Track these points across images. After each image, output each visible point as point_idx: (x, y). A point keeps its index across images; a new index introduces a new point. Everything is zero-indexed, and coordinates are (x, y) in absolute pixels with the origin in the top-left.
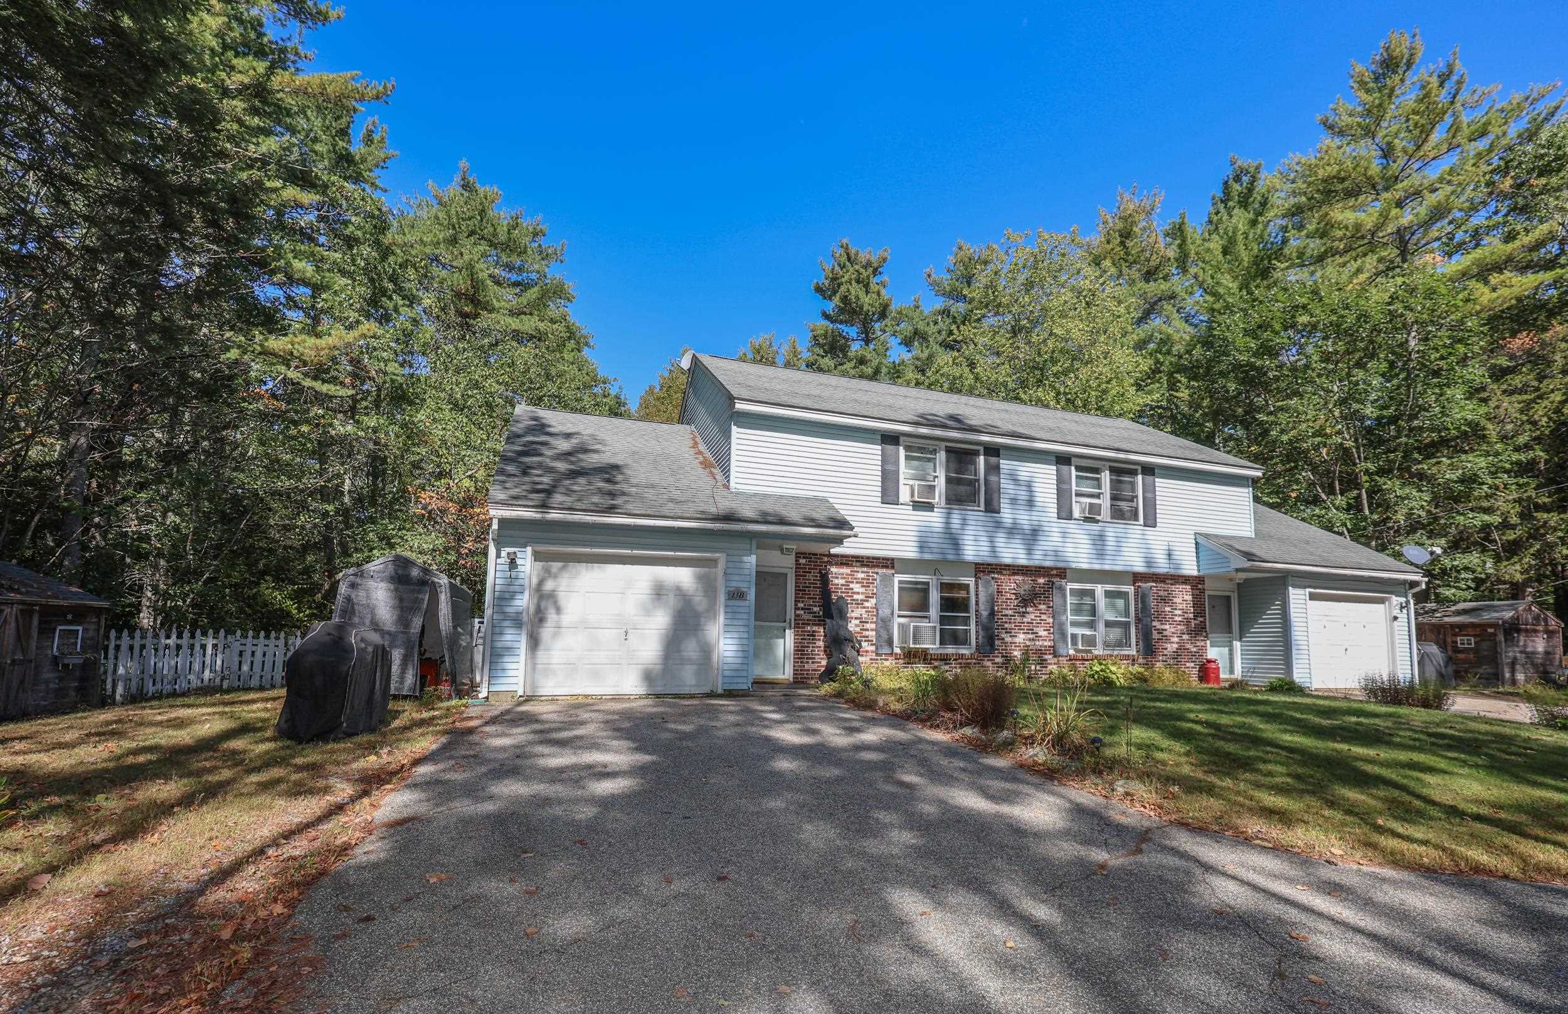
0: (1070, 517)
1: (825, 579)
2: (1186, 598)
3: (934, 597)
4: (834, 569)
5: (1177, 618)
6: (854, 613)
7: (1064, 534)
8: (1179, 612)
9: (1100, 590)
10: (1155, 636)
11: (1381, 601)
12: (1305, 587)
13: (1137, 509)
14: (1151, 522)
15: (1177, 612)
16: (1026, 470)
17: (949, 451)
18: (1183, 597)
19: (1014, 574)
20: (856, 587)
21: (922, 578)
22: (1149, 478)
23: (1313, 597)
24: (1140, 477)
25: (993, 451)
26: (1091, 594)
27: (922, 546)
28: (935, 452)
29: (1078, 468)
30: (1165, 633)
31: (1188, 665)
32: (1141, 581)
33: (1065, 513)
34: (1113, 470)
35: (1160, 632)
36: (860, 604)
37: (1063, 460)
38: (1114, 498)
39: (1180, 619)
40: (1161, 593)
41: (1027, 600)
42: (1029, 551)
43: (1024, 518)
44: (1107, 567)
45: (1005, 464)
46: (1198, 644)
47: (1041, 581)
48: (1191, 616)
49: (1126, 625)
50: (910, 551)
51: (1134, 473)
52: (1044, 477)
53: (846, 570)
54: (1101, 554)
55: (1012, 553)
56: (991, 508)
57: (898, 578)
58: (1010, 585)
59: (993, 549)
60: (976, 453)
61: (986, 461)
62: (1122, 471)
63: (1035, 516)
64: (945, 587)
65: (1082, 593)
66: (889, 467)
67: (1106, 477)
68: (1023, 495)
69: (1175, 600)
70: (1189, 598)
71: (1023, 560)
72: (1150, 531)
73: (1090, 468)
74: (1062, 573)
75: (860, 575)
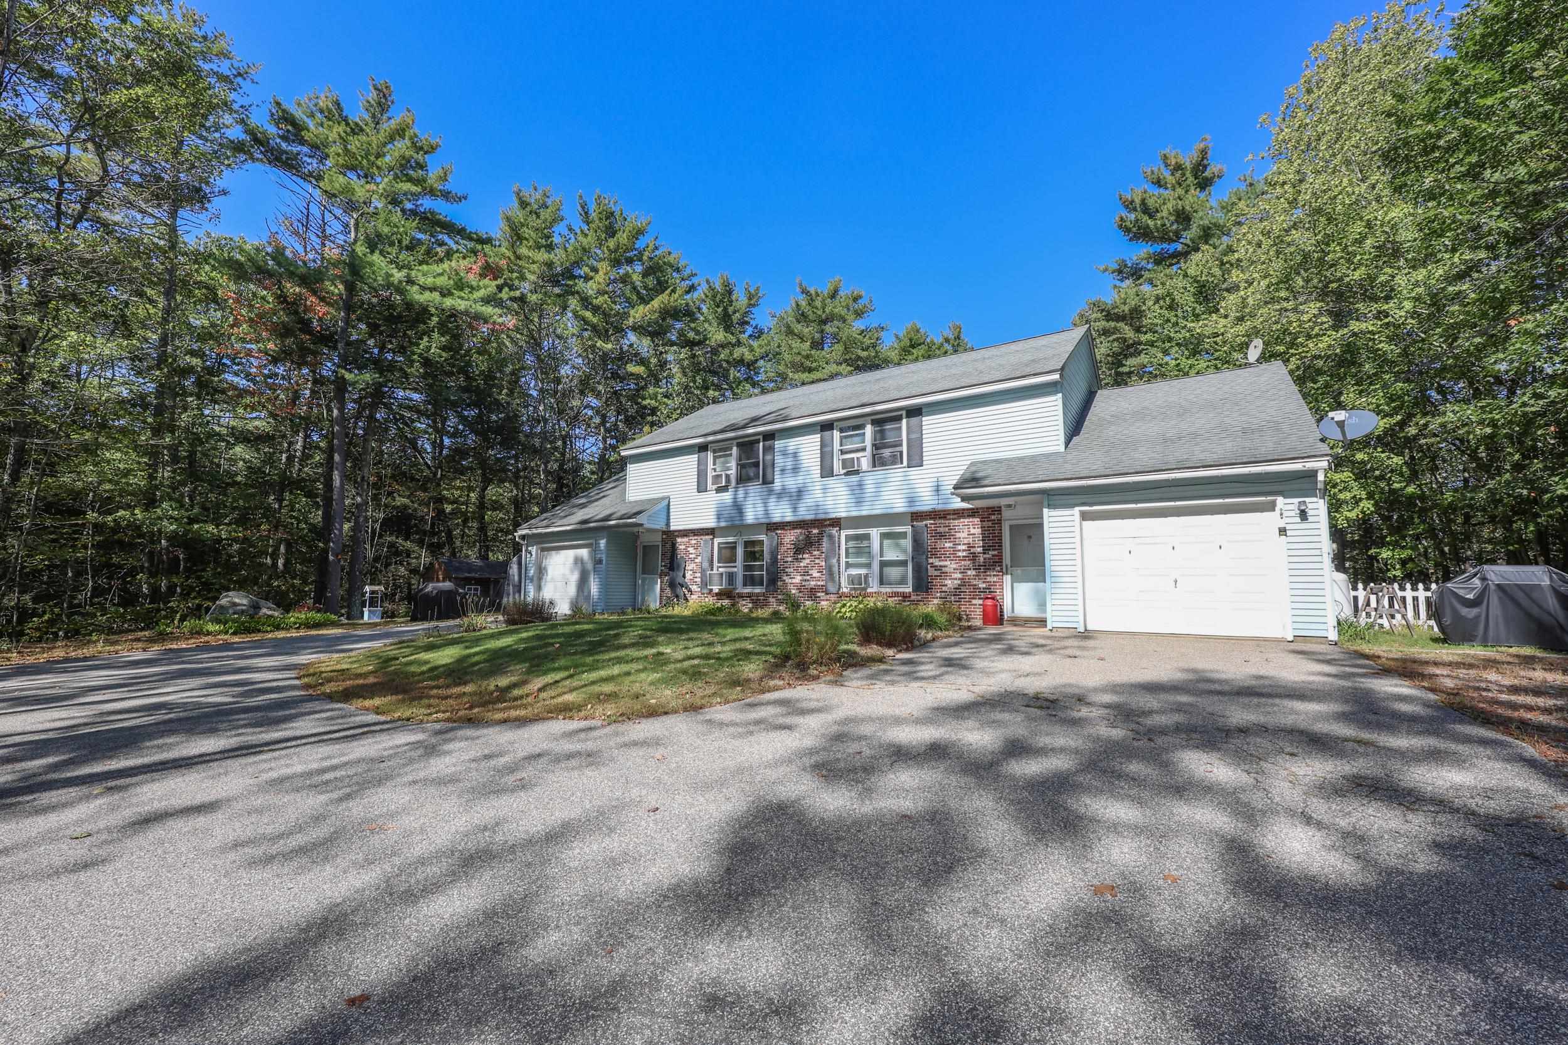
0: (830, 473)
1: (674, 546)
2: (973, 531)
3: (740, 551)
4: (679, 540)
5: (960, 554)
7: (825, 489)
8: (964, 547)
9: (875, 533)
10: (931, 572)
11: (1270, 507)
12: (1074, 505)
13: (901, 453)
14: (916, 461)
15: (959, 547)
16: (792, 443)
17: (739, 445)
18: (969, 532)
19: (794, 528)
20: (691, 550)
21: (731, 539)
22: (914, 420)
23: (1085, 516)
24: (904, 421)
25: (770, 436)
26: (867, 537)
27: (719, 517)
28: (731, 449)
29: (841, 430)
30: (944, 569)
31: (974, 602)
32: (917, 520)
33: (827, 471)
34: (875, 423)
35: (936, 568)
36: (693, 560)
37: (827, 426)
38: (876, 447)
39: (964, 554)
40: (942, 530)
41: (799, 549)
42: (795, 509)
43: (791, 483)
44: (864, 513)
45: (778, 444)
46: (989, 579)
47: (815, 531)
48: (980, 550)
49: (903, 563)
50: (710, 522)
51: (898, 419)
52: (808, 447)
53: (685, 539)
54: (859, 502)
55: (781, 512)
56: (767, 481)
57: (717, 541)
58: (790, 537)
59: (767, 513)
60: (758, 442)
61: (764, 446)
62: (881, 421)
63: (800, 479)
64: (747, 544)
65: (857, 538)
66: (702, 467)
67: (869, 430)
68: (789, 464)
69: (958, 535)
70: (977, 531)
71: (789, 518)
72: (914, 472)
73: (853, 426)
74: (836, 523)
75: (693, 542)
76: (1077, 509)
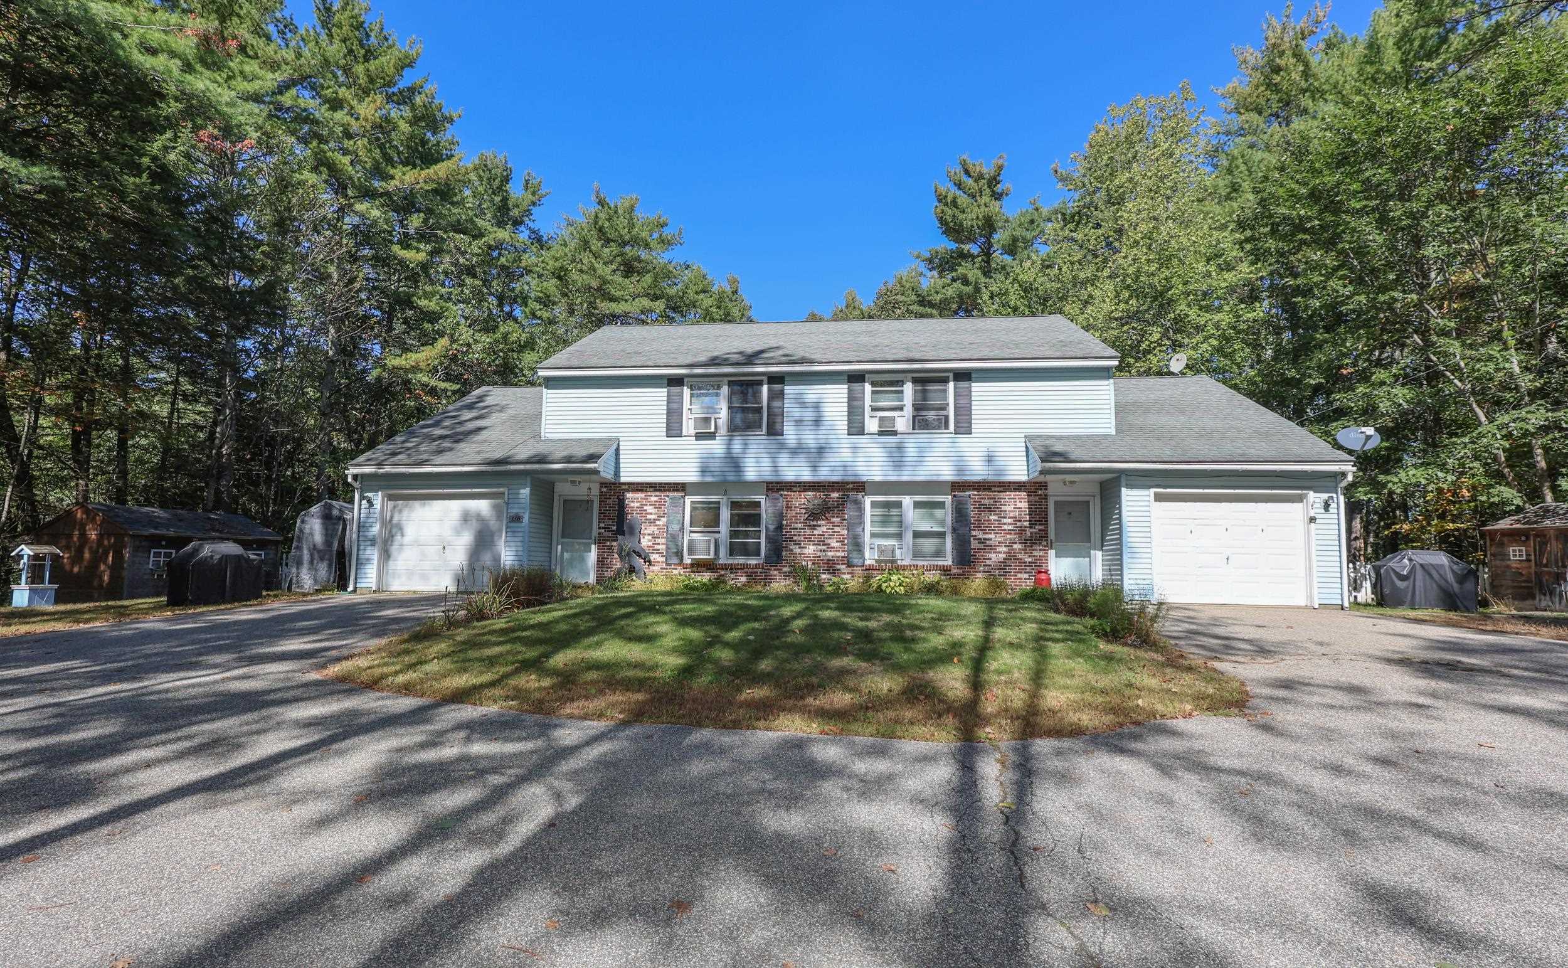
0: (861, 432)
1: (621, 503)
2: (1019, 505)
3: (725, 514)
4: (629, 495)
5: (1005, 527)
6: (648, 530)
7: (855, 449)
8: (1010, 521)
9: (907, 501)
10: (974, 544)
11: (1300, 499)
12: (1150, 487)
13: (947, 418)
14: (964, 426)
15: (1005, 521)
16: (812, 392)
17: (730, 383)
18: (1016, 506)
19: (805, 490)
20: (650, 509)
21: (713, 498)
22: (963, 385)
23: (1159, 498)
24: (951, 385)
25: (776, 379)
26: (899, 505)
27: (704, 470)
28: (719, 387)
29: (873, 384)
30: (988, 542)
31: (1019, 575)
32: (959, 490)
33: (856, 428)
34: (915, 381)
35: (981, 541)
36: (652, 522)
37: (856, 378)
38: (917, 408)
39: (1010, 527)
40: (986, 501)
41: (815, 515)
42: (814, 468)
43: (810, 438)
44: (905, 478)
45: (790, 390)
46: (1035, 553)
47: (835, 495)
48: (1026, 524)
49: (942, 535)
50: (690, 474)
51: (945, 381)
52: (834, 398)
53: (640, 495)
54: (898, 466)
55: (795, 470)
56: (774, 431)
57: (688, 500)
58: (801, 501)
59: (776, 469)
60: (760, 383)
61: (769, 390)
62: (925, 380)
63: (822, 434)
64: (734, 505)
65: (887, 505)
66: (674, 406)
67: (908, 389)
68: (809, 416)
69: (1004, 508)
70: (1024, 505)
71: (806, 476)
72: (963, 439)
73: (889, 381)
74: (861, 487)
75: (653, 499)
76: (1153, 490)
